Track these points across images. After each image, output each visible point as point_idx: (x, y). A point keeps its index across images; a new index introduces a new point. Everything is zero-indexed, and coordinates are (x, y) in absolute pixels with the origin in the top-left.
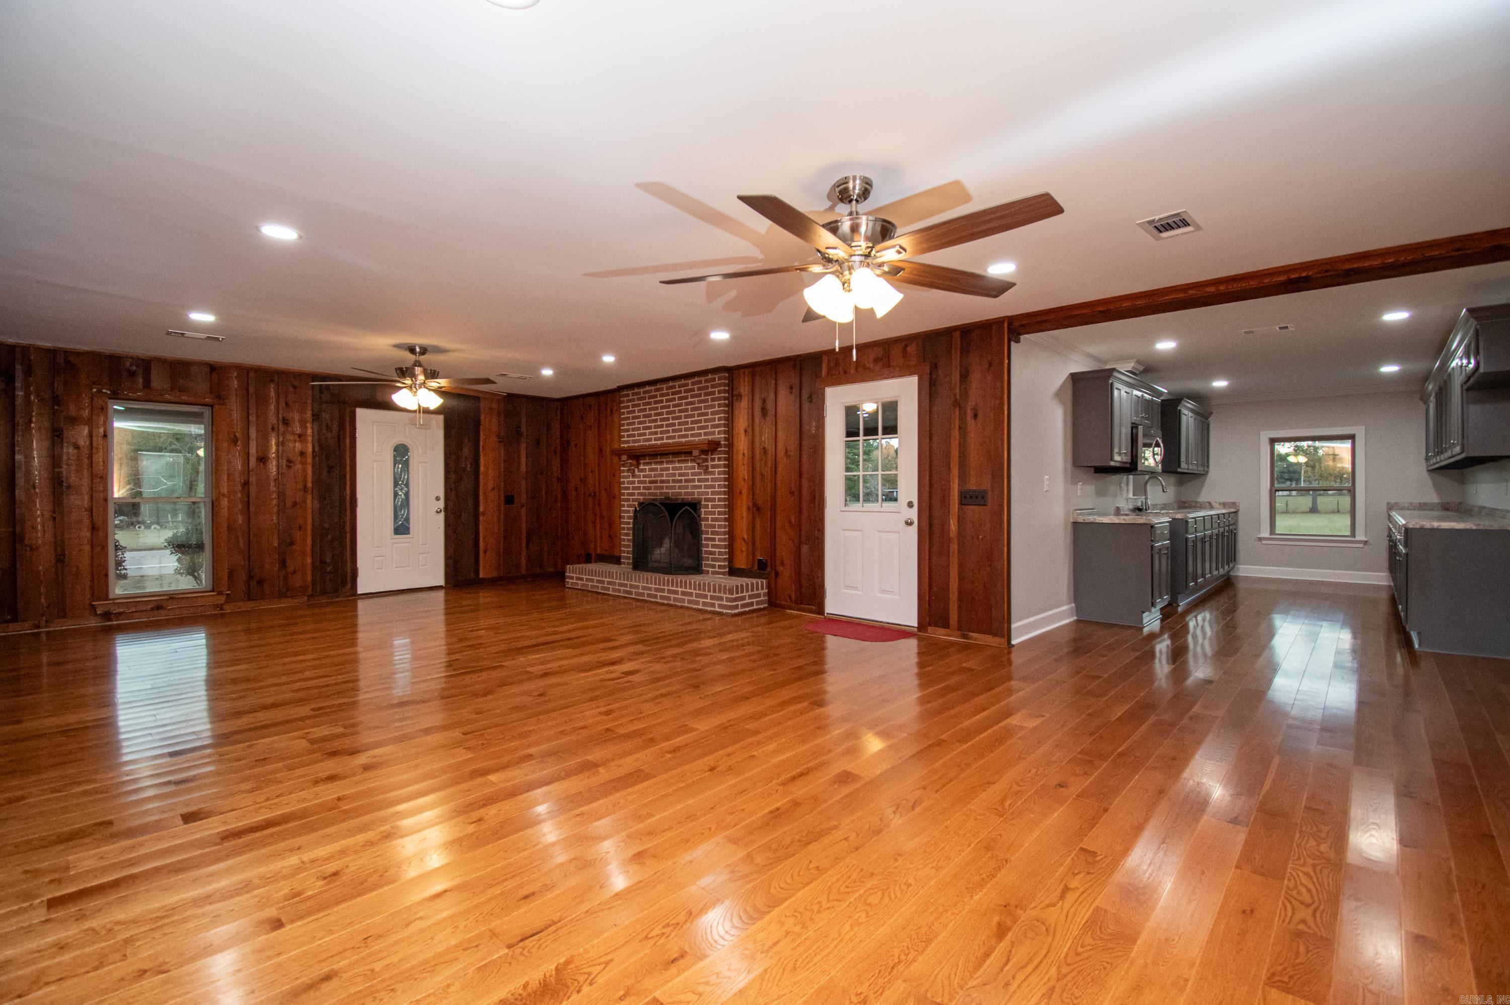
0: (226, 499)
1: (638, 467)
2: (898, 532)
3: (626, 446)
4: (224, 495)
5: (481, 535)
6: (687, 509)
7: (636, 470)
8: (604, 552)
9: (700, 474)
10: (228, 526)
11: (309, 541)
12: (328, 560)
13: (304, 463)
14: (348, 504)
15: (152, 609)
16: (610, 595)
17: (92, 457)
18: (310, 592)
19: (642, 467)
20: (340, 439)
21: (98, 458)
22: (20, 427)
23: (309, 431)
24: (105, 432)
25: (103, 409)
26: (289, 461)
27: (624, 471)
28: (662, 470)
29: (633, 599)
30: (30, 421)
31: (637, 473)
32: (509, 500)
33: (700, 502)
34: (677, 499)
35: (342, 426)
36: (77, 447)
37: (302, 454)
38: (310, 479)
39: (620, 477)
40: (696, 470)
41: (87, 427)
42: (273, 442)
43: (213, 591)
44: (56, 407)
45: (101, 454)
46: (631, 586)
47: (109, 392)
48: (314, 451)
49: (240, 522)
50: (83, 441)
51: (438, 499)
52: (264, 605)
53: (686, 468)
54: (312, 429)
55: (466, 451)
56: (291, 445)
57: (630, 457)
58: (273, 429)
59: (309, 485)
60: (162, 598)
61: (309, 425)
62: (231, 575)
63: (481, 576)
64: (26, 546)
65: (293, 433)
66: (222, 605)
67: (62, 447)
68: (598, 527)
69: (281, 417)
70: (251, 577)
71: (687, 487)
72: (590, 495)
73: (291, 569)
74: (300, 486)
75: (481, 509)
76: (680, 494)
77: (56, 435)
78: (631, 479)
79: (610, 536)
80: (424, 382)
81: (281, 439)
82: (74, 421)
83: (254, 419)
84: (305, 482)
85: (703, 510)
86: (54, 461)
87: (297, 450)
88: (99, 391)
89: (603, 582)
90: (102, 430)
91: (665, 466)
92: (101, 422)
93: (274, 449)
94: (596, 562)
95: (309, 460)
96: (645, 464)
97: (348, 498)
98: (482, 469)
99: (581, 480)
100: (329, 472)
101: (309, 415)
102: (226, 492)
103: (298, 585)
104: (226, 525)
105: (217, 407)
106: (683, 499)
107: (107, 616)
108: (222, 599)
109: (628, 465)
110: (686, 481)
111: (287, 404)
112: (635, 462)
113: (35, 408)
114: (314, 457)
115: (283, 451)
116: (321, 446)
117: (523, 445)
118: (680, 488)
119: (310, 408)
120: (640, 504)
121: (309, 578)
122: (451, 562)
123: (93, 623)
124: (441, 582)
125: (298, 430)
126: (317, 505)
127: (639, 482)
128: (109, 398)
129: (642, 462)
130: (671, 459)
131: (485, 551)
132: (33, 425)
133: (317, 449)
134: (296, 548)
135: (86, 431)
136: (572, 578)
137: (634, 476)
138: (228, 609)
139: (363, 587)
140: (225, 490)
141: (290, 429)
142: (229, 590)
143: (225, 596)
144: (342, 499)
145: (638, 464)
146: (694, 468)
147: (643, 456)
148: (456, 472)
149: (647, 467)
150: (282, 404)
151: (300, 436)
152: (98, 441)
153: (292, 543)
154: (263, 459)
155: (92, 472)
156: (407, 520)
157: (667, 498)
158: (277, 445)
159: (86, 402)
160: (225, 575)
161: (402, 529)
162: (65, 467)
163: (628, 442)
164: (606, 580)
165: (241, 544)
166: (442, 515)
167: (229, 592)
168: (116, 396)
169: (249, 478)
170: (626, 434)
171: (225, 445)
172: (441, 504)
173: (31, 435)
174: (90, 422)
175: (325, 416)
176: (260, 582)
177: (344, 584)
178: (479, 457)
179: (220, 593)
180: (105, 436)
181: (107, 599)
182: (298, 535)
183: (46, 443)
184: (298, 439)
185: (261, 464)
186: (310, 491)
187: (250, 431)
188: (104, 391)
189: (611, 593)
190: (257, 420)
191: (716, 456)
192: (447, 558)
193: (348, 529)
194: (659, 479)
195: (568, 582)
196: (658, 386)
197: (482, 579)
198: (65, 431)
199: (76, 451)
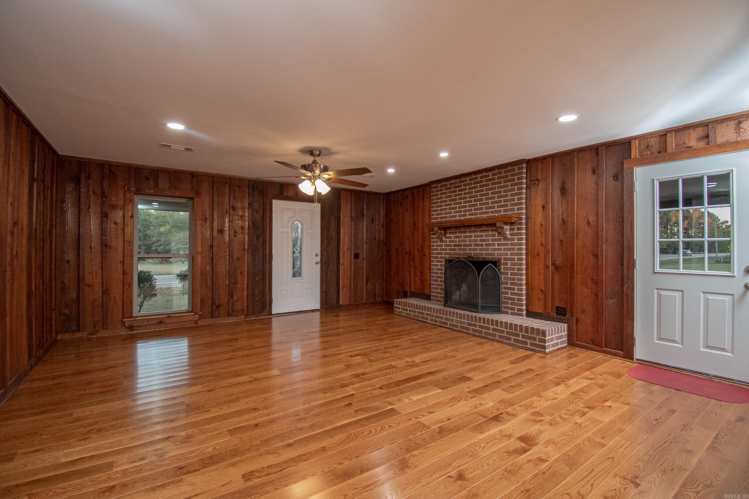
0: (200, 256)
1: (445, 236)
2: (732, 295)
3: (435, 221)
4: (198, 253)
5: (341, 277)
6: (490, 266)
7: (444, 237)
8: (416, 291)
9: (500, 240)
10: (201, 272)
11: (246, 281)
12: (257, 293)
13: (243, 233)
14: (268, 258)
15: (157, 323)
16: (428, 323)
17: (124, 230)
18: (246, 313)
19: (448, 235)
20: (263, 218)
21: (128, 230)
22: (83, 211)
23: (247, 214)
24: (132, 214)
25: (131, 200)
26: (235, 232)
27: (433, 238)
28: (465, 237)
29: (448, 328)
30: (89, 208)
31: (444, 239)
32: (357, 256)
33: (499, 261)
34: (478, 258)
35: (264, 210)
36: (116, 223)
37: (243, 228)
38: (246, 243)
39: (430, 242)
40: (496, 237)
41: (121, 211)
42: (227, 220)
43: (192, 312)
44: (104, 199)
45: (129, 228)
46: (446, 319)
47: (134, 190)
48: (249, 226)
49: (208, 269)
50: (119, 220)
51: (317, 255)
52: (220, 321)
53: (487, 236)
54: (248, 212)
55: (333, 226)
56: (236, 222)
57: (440, 229)
58: (227, 212)
59: (246, 247)
60: (163, 316)
61: (246, 210)
62: (202, 301)
63: (340, 304)
64: (85, 284)
65: (238, 216)
66: (196, 321)
67: (107, 223)
68: (412, 273)
69: (231, 206)
70: (213, 304)
71: (488, 250)
72: (407, 253)
73: (235, 299)
74: (242, 247)
75: (341, 262)
76: (482, 254)
77: (104, 216)
78: (439, 243)
79: (422, 281)
80: (320, 175)
81: (231, 219)
82: (114, 207)
83: (216, 206)
84: (244, 245)
85: (502, 267)
86: (103, 232)
87: (240, 225)
88: (129, 189)
89: (423, 314)
90: (130, 213)
91: (468, 234)
92: (130, 208)
93: (227, 225)
94: (411, 297)
95: (246, 231)
96: (450, 233)
97: (268, 255)
98: (342, 236)
99: (400, 244)
100: (257, 239)
101: (246, 205)
102: (200, 251)
103: (239, 308)
104: (200, 271)
105: (196, 199)
106: (484, 258)
107: (131, 328)
108: (197, 317)
109: (439, 234)
110: (486, 245)
111: (234, 197)
112: (443, 232)
113: (92, 199)
114: (249, 230)
115: (232, 226)
116: (253, 223)
117: (365, 223)
118: (481, 250)
119: (247, 200)
120: (446, 260)
121: (246, 304)
122: (324, 294)
123: (124, 332)
124: (319, 307)
125: (240, 213)
126: (250, 259)
127: (445, 246)
128: (135, 194)
129: (448, 232)
130: (473, 230)
131: (343, 288)
132: (91, 210)
133: (250, 225)
134: (238, 285)
135: (121, 214)
136: (399, 308)
137: (441, 241)
138: (201, 323)
139: (275, 311)
140: (199, 250)
141: (236, 212)
142: (201, 312)
143: (198, 315)
144: (264, 256)
145: (446, 233)
146: (494, 235)
147: (450, 228)
148: (327, 239)
149: (452, 236)
150: (232, 198)
151: (242, 217)
152: (128, 219)
153: (236, 283)
154: (221, 231)
155: (124, 239)
156: (300, 268)
157: (471, 257)
158: (229, 222)
159: (122, 195)
160: (198, 302)
161: (296, 274)
162: (108, 235)
163: (437, 218)
164: (425, 312)
165: (209, 284)
166: (319, 265)
167: (201, 313)
168: (139, 192)
169: (213, 243)
170: (435, 213)
171: (200, 222)
172: (318, 259)
173: (90, 216)
174: (123, 208)
175: (256, 205)
176: (218, 307)
177: (264, 307)
178: (340, 230)
179: (196, 314)
180: (132, 217)
181: (131, 317)
182: (239, 277)
183: (98, 221)
184: (240, 219)
185: (220, 234)
186: (247, 251)
187: (214, 214)
188: (132, 189)
189: (429, 321)
190: (218, 207)
191: (516, 227)
192: (322, 291)
193: (267, 274)
194: (463, 243)
195: (396, 311)
196: (462, 179)
197: (342, 305)
198: (109, 214)
199: (115, 226)
